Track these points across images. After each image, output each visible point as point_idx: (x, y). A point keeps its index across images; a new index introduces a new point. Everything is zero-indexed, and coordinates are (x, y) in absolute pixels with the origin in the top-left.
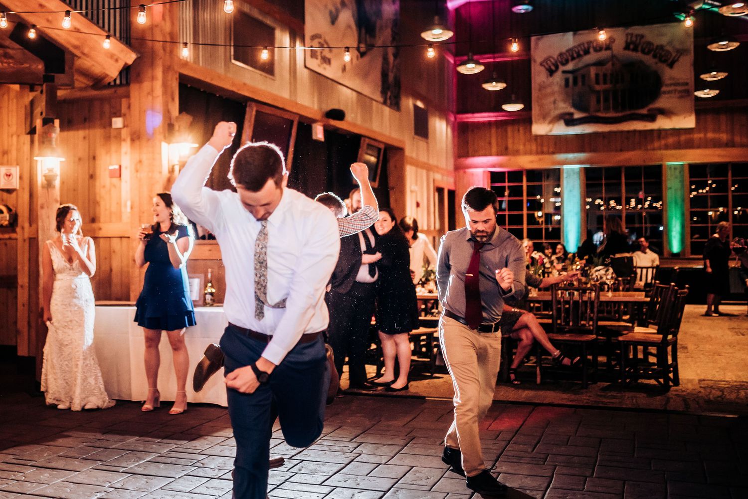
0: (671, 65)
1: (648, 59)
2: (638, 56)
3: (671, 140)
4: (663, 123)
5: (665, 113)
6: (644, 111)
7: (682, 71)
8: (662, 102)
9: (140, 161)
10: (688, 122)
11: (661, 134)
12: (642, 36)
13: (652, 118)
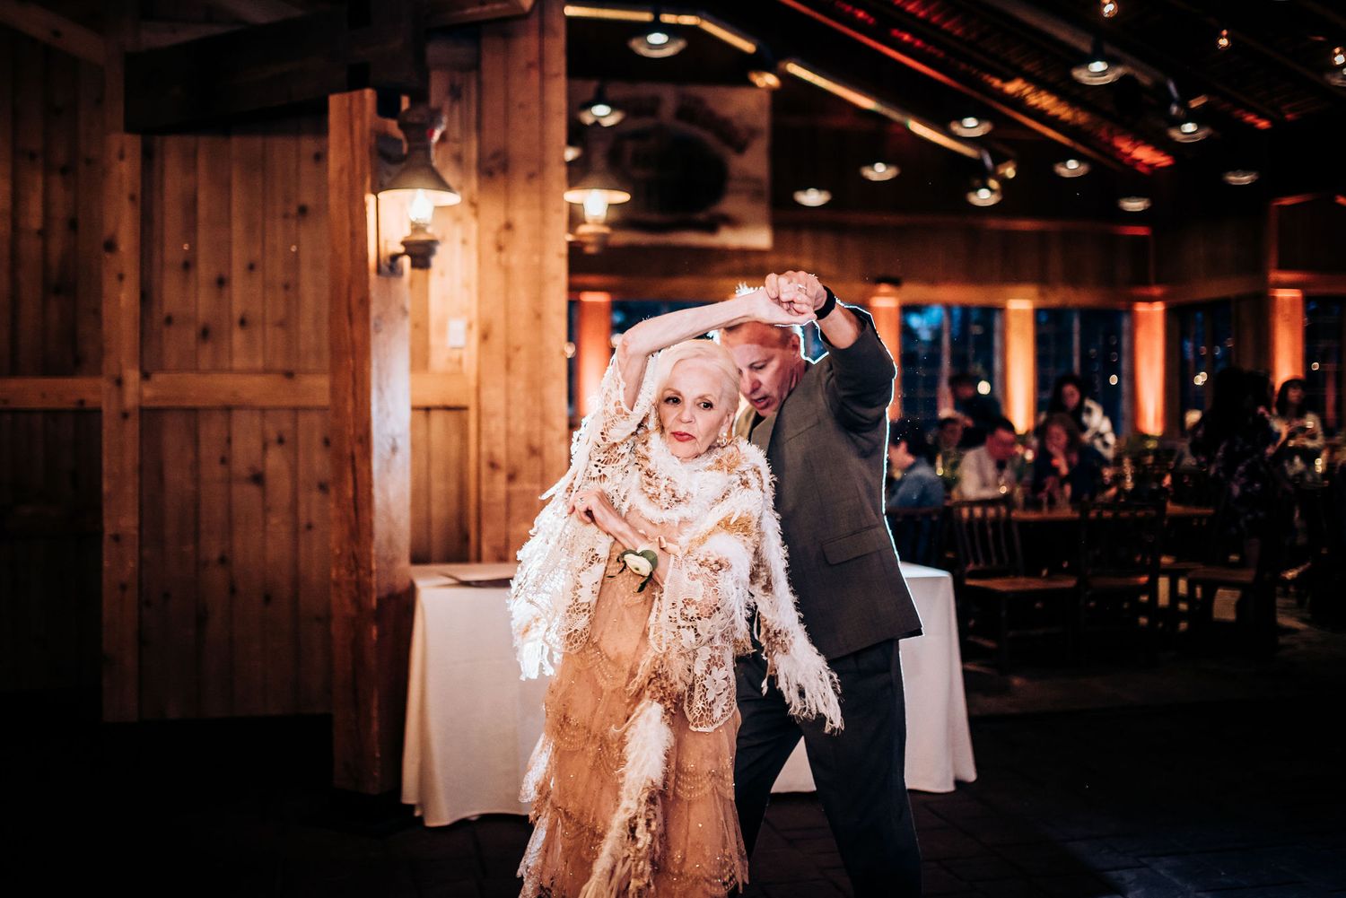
0: (741, 148)
1: (708, 137)
2: (695, 131)
3: (737, 264)
4: (729, 238)
5: (732, 222)
6: (701, 216)
7: (754, 163)
8: (730, 205)
9: (508, 226)
10: (759, 238)
11: (724, 254)
12: (699, 101)
13: (711, 227)
